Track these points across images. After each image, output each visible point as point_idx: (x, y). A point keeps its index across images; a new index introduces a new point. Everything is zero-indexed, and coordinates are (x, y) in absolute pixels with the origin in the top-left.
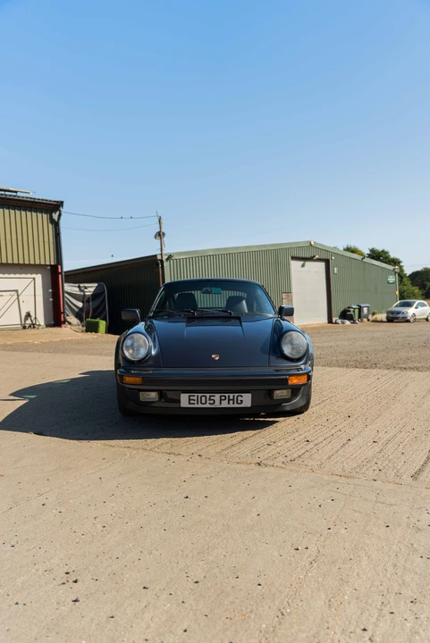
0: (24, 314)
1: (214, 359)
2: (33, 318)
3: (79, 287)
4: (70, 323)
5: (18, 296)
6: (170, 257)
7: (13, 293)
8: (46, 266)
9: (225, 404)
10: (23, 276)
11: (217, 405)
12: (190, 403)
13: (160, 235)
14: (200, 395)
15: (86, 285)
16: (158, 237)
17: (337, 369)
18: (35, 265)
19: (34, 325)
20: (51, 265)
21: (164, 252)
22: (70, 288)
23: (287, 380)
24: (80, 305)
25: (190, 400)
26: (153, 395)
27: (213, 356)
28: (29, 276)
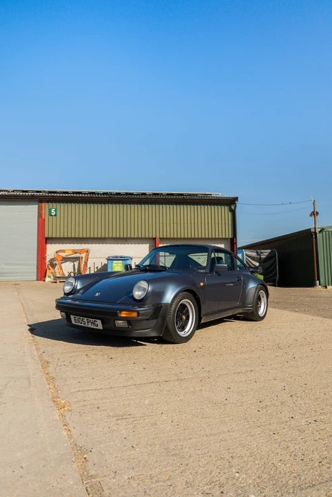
3: (257, 252)
6: (322, 230)
9: (90, 326)
11: (87, 325)
15: (262, 251)
16: (313, 215)
18: (219, 239)
20: (229, 238)
21: (317, 227)
24: (257, 264)
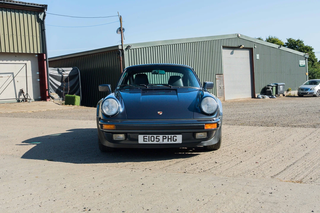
0: (18, 91)
1: (159, 114)
2: (25, 94)
3: (58, 70)
4: (53, 98)
5: (14, 78)
6: (128, 47)
7: (9, 75)
8: (34, 54)
9: (166, 141)
10: (17, 62)
11: (161, 142)
12: (144, 141)
13: (120, 30)
14: (150, 136)
15: (64, 69)
16: (119, 32)
17: (247, 127)
18: (26, 54)
19: (26, 99)
20: (38, 54)
21: (124, 44)
22: (53, 71)
23: (204, 126)
24: (59, 84)
25: (144, 139)
26: (122, 136)
27: (159, 112)
28: (21, 62)
